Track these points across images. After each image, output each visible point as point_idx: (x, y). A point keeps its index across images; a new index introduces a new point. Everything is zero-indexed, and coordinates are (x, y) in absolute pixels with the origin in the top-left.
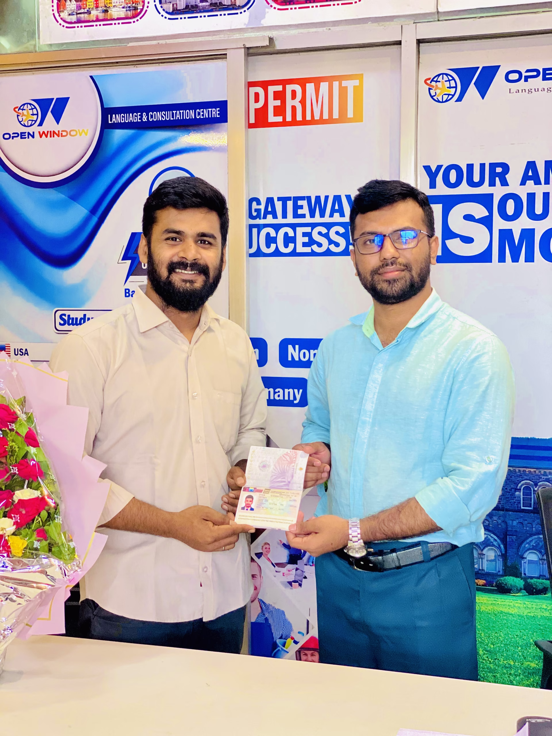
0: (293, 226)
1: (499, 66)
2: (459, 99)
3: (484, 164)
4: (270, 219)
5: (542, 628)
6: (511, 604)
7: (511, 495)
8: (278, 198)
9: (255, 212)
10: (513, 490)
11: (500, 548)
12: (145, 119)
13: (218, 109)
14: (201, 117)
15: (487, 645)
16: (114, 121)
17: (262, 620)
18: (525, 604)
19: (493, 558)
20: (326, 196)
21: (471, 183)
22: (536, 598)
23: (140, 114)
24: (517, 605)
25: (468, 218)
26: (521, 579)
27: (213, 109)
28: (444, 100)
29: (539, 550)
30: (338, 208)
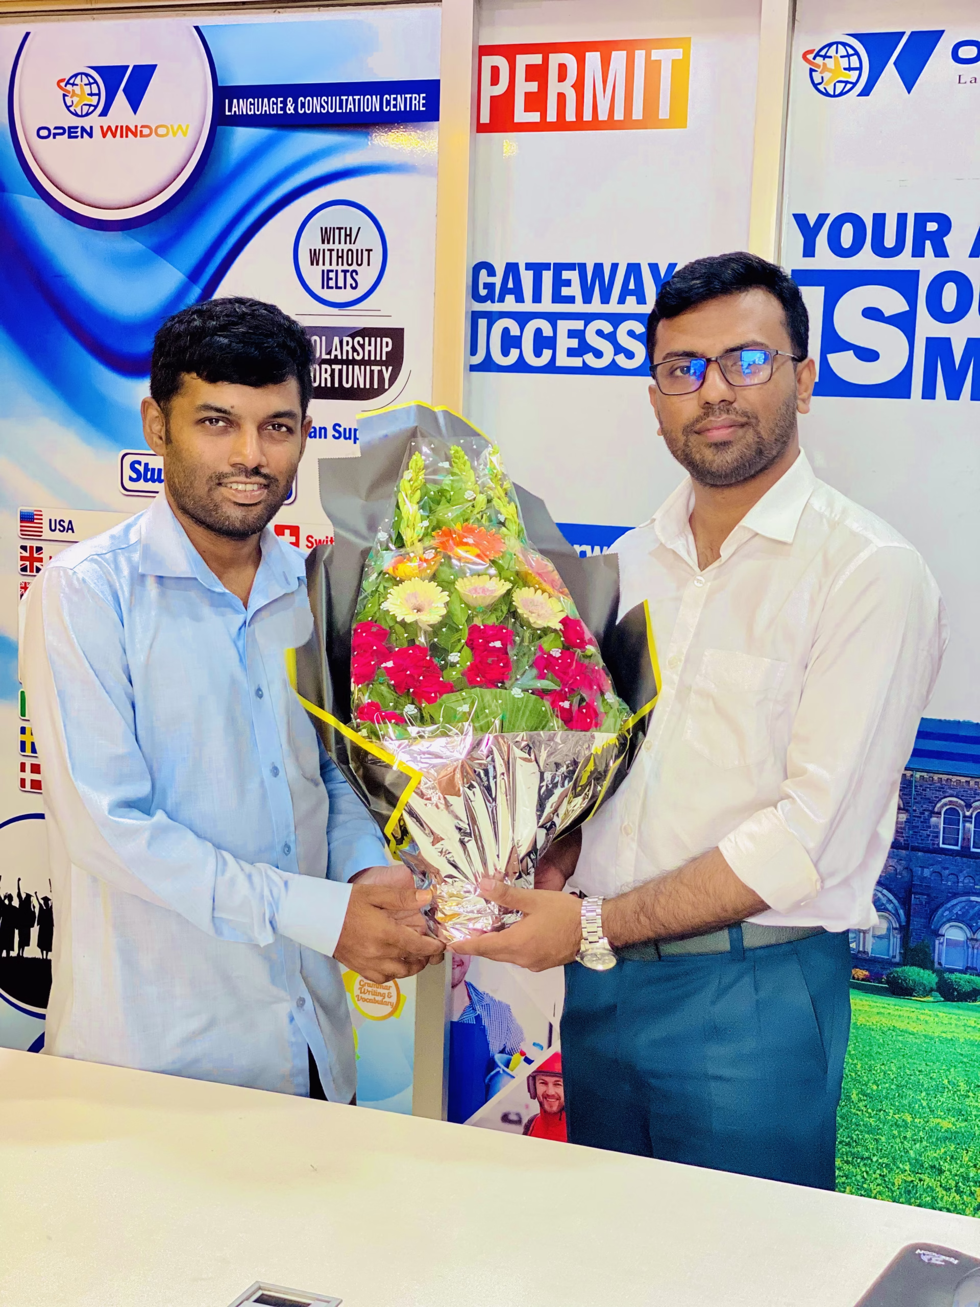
0: (553, 318)
1: (943, 32)
2: (865, 92)
3: (906, 214)
4: (510, 304)
5: (965, 1060)
6: (912, 1015)
7: (922, 822)
8: (527, 264)
9: (484, 288)
10: (927, 813)
11: (898, 914)
12: (290, 109)
13: (422, 95)
14: (392, 109)
15: (866, 1085)
16: (235, 112)
17: (470, 1019)
18: (937, 1015)
19: (883, 931)
20: (613, 264)
21: (880, 250)
22: (959, 1008)
23: (282, 99)
24: (922, 1017)
25: (872, 313)
26: (933, 973)
27: (414, 95)
28: (837, 93)
29: (968, 922)
30: (633, 288)
